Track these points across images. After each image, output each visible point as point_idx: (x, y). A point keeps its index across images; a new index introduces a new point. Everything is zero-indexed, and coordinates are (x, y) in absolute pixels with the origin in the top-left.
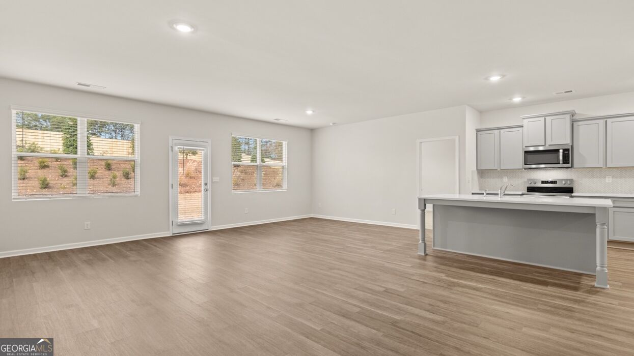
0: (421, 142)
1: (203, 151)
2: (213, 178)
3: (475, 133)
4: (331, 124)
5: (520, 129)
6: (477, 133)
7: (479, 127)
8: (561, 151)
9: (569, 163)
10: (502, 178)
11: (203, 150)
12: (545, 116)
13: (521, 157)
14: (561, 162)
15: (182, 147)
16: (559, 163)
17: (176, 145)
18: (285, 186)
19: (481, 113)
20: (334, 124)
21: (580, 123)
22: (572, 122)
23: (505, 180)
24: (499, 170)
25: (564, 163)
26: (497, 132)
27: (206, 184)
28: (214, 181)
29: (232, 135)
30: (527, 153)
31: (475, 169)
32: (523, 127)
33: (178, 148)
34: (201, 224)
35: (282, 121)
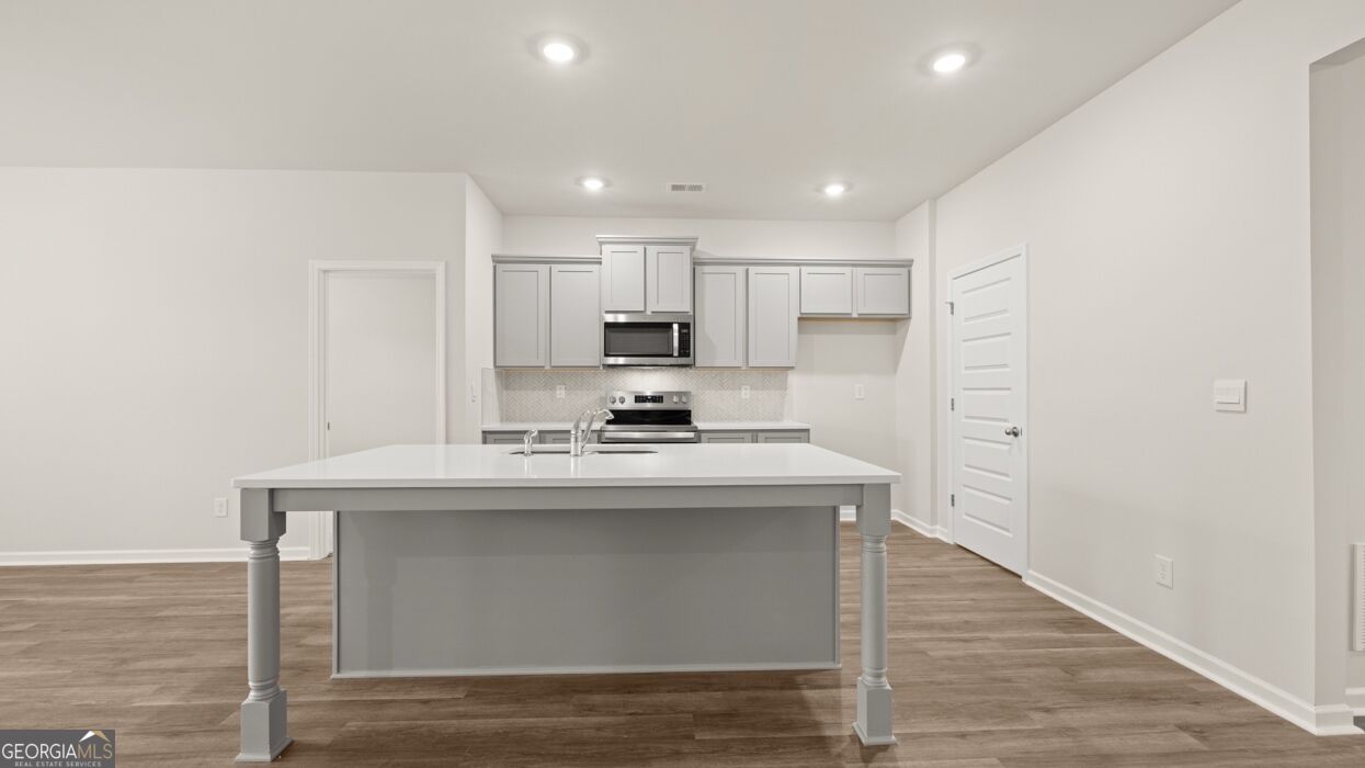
0: (326, 272)
3: (491, 264)
5: (595, 267)
6: (495, 267)
7: (498, 252)
8: (676, 327)
9: (688, 355)
10: (553, 389)
12: (646, 243)
13: (597, 338)
14: (676, 354)
16: (671, 356)
19: (506, 214)
21: (707, 269)
22: (695, 264)
23: (561, 393)
24: (547, 367)
25: (680, 355)
26: (543, 268)
30: (610, 327)
31: (492, 366)
32: (600, 263)
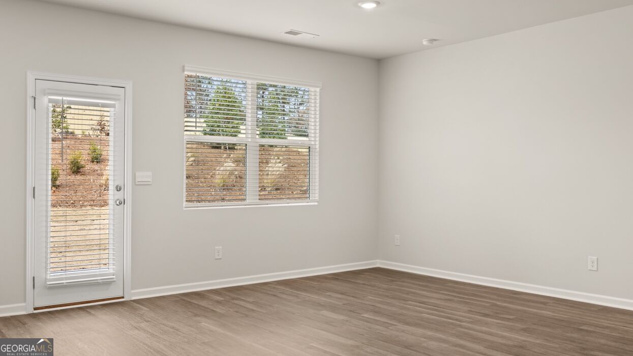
1: (112, 109)
2: (137, 174)
4: (425, 43)
11: (113, 106)
15: (60, 98)
17: (45, 93)
18: (315, 194)
20: (432, 41)
27: (118, 189)
28: (138, 179)
29: (184, 71)
33: (50, 101)
34: (107, 283)
35: (304, 38)
